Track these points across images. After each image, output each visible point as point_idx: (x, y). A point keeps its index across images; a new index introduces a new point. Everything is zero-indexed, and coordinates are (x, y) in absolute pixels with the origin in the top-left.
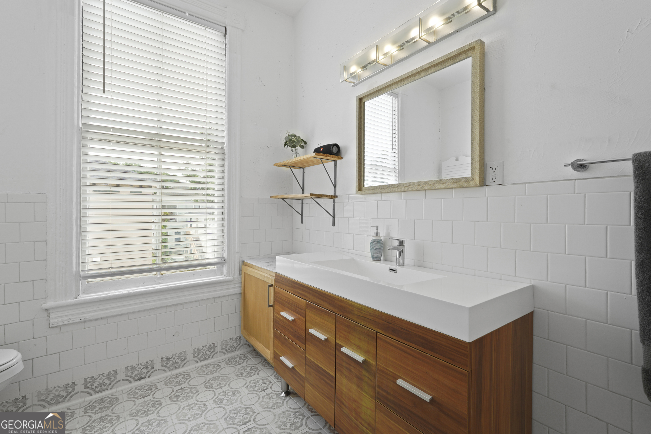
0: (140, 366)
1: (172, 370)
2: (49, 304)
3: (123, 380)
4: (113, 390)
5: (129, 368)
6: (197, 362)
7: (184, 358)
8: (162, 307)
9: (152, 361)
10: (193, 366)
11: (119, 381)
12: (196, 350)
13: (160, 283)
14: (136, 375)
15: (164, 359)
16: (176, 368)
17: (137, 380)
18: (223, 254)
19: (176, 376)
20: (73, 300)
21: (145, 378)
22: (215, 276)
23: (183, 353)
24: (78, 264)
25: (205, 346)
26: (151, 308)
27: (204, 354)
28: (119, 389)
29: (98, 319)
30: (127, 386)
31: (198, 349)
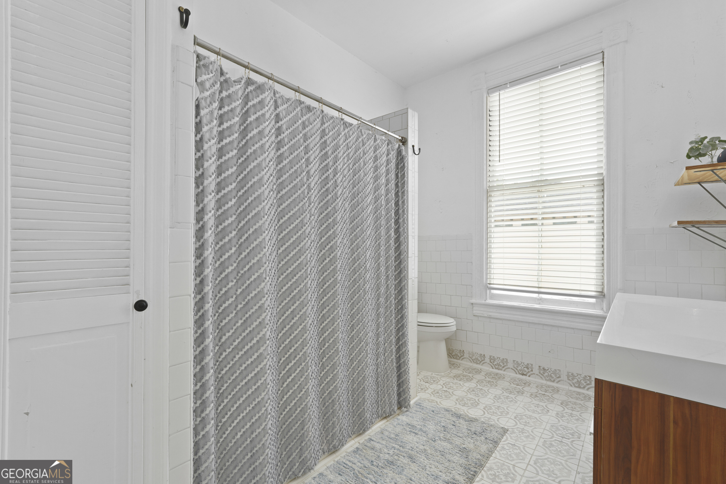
0: (522, 364)
1: (548, 380)
2: (473, 301)
3: (511, 369)
4: (505, 373)
5: (515, 362)
6: (571, 386)
7: (558, 376)
8: (539, 324)
9: (532, 365)
10: (567, 387)
11: (509, 368)
12: (570, 374)
13: (539, 304)
14: (520, 370)
15: (541, 368)
16: (550, 380)
17: (521, 374)
18: (603, 289)
19: (549, 386)
20: (483, 302)
21: (526, 375)
22: (593, 309)
23: (558, 371)
24: (487, 279)
25: (580, 375)
26: (531, 322)
27: (579, 382)
28: (508, 374)
29: (497, 319)
30: (513, 375)
31: (572, 374)
